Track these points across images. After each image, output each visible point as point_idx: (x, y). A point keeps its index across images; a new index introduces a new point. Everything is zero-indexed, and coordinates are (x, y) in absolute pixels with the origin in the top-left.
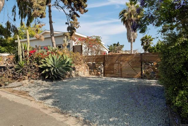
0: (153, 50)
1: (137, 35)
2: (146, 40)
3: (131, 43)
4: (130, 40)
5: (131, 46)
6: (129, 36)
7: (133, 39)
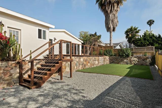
0: (139, 42)
1: (118, 22)
2: (131, 32)
3: (111, 32)
4: (108, 29)
5: (110, 36)
6: (107, 24)
7: (112, 27)
